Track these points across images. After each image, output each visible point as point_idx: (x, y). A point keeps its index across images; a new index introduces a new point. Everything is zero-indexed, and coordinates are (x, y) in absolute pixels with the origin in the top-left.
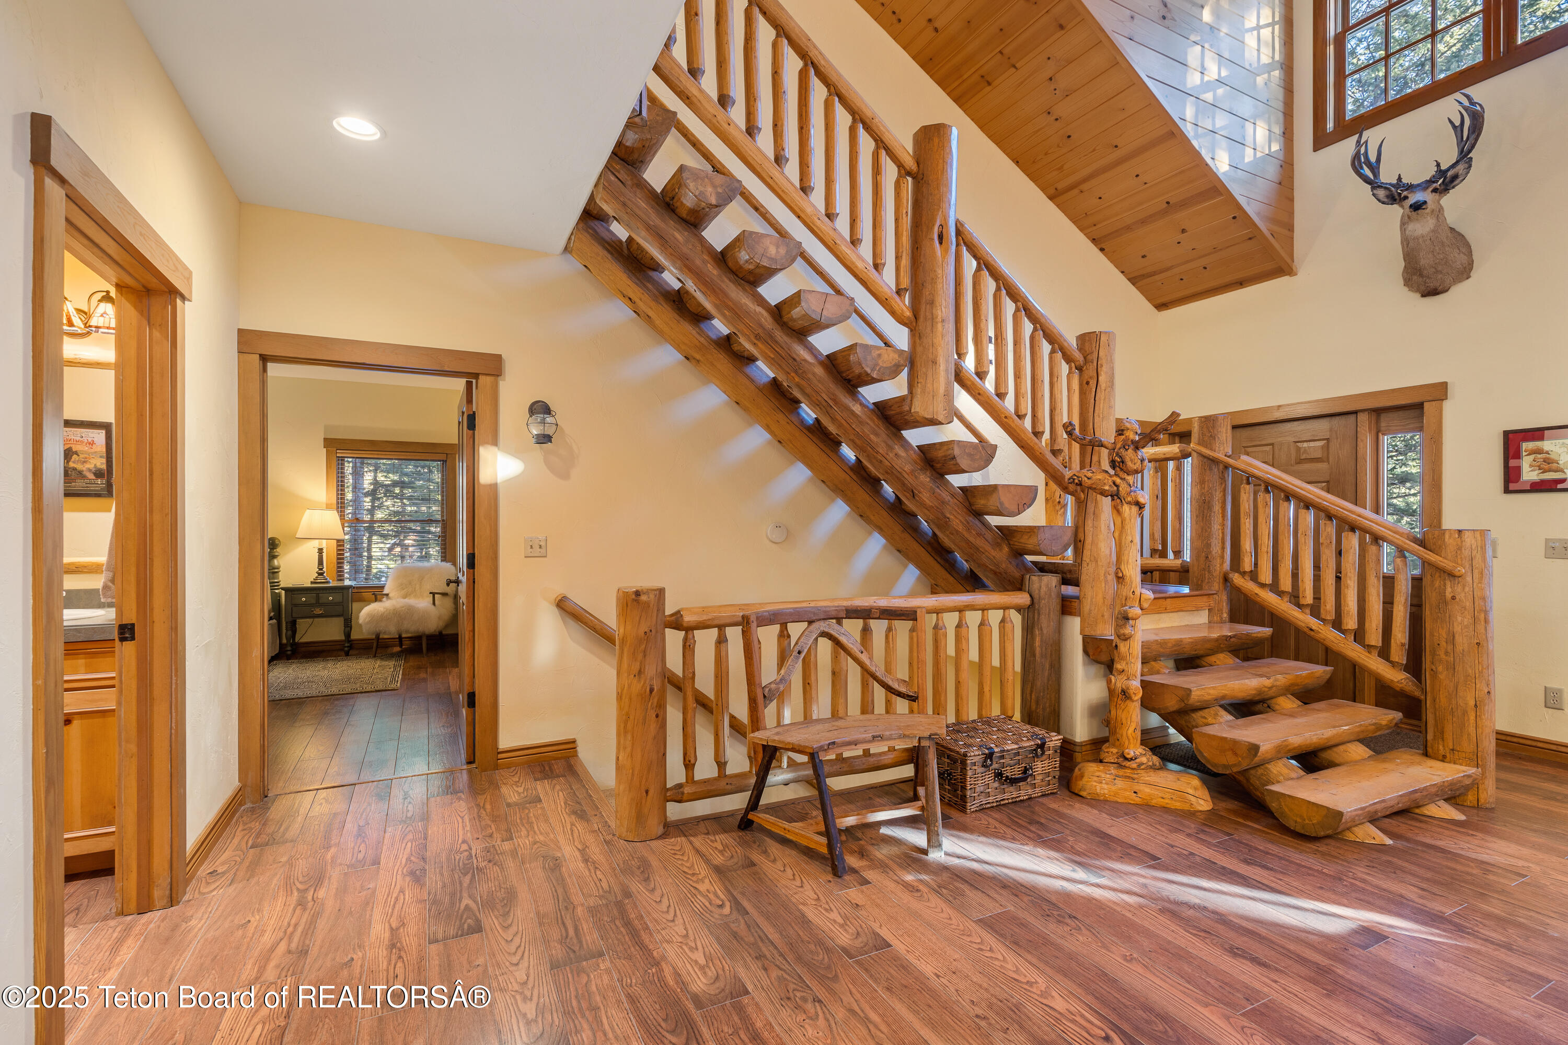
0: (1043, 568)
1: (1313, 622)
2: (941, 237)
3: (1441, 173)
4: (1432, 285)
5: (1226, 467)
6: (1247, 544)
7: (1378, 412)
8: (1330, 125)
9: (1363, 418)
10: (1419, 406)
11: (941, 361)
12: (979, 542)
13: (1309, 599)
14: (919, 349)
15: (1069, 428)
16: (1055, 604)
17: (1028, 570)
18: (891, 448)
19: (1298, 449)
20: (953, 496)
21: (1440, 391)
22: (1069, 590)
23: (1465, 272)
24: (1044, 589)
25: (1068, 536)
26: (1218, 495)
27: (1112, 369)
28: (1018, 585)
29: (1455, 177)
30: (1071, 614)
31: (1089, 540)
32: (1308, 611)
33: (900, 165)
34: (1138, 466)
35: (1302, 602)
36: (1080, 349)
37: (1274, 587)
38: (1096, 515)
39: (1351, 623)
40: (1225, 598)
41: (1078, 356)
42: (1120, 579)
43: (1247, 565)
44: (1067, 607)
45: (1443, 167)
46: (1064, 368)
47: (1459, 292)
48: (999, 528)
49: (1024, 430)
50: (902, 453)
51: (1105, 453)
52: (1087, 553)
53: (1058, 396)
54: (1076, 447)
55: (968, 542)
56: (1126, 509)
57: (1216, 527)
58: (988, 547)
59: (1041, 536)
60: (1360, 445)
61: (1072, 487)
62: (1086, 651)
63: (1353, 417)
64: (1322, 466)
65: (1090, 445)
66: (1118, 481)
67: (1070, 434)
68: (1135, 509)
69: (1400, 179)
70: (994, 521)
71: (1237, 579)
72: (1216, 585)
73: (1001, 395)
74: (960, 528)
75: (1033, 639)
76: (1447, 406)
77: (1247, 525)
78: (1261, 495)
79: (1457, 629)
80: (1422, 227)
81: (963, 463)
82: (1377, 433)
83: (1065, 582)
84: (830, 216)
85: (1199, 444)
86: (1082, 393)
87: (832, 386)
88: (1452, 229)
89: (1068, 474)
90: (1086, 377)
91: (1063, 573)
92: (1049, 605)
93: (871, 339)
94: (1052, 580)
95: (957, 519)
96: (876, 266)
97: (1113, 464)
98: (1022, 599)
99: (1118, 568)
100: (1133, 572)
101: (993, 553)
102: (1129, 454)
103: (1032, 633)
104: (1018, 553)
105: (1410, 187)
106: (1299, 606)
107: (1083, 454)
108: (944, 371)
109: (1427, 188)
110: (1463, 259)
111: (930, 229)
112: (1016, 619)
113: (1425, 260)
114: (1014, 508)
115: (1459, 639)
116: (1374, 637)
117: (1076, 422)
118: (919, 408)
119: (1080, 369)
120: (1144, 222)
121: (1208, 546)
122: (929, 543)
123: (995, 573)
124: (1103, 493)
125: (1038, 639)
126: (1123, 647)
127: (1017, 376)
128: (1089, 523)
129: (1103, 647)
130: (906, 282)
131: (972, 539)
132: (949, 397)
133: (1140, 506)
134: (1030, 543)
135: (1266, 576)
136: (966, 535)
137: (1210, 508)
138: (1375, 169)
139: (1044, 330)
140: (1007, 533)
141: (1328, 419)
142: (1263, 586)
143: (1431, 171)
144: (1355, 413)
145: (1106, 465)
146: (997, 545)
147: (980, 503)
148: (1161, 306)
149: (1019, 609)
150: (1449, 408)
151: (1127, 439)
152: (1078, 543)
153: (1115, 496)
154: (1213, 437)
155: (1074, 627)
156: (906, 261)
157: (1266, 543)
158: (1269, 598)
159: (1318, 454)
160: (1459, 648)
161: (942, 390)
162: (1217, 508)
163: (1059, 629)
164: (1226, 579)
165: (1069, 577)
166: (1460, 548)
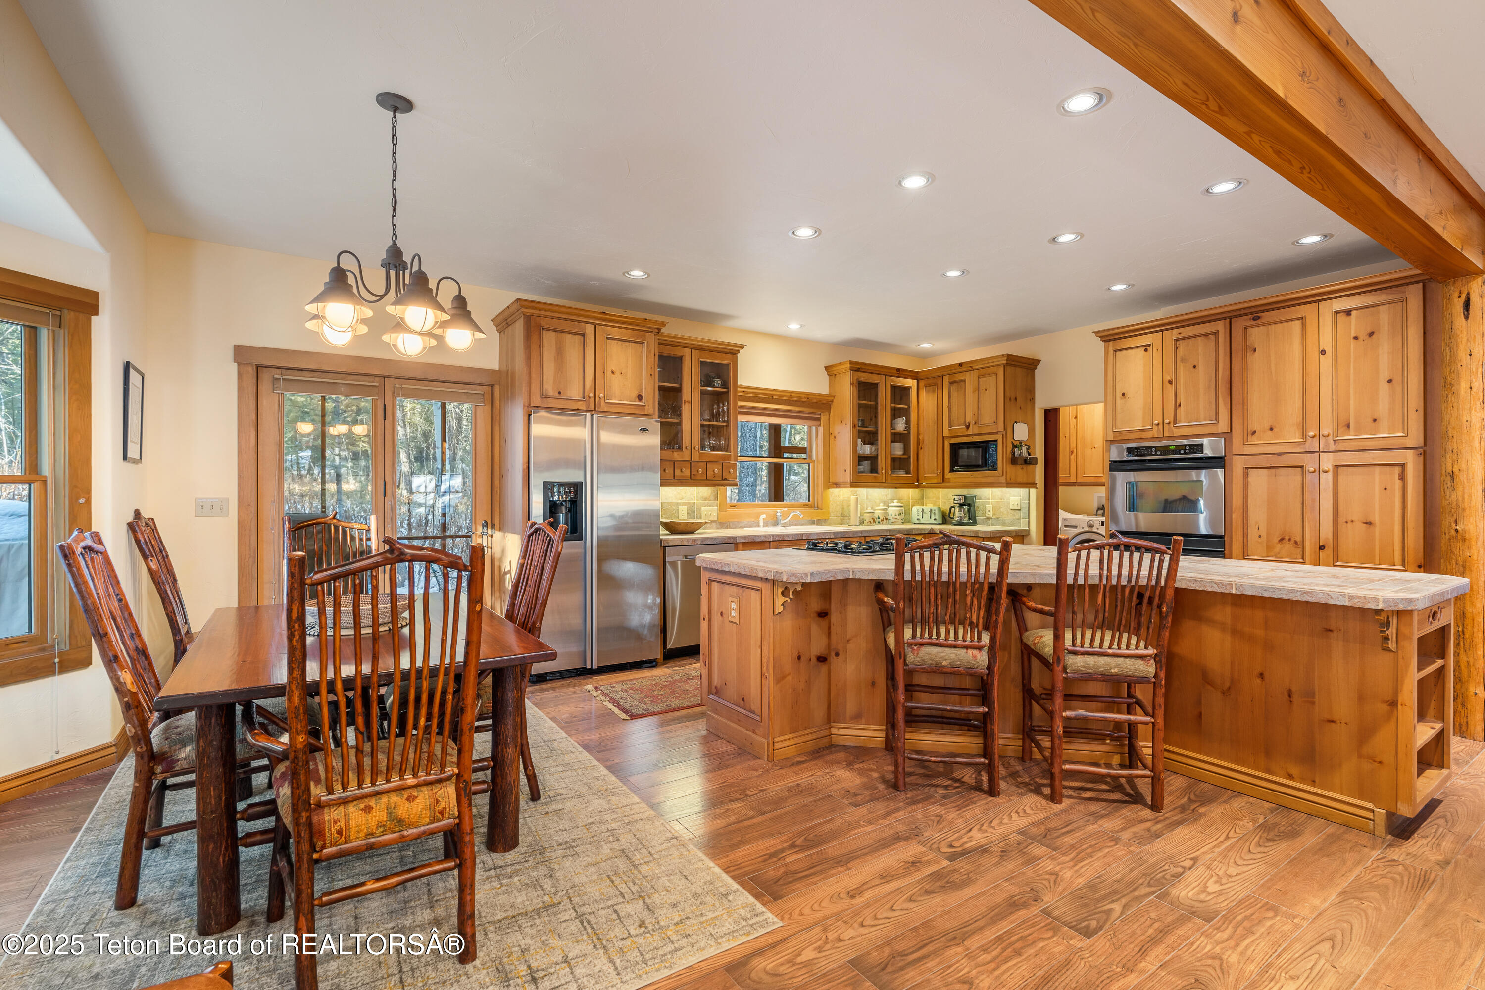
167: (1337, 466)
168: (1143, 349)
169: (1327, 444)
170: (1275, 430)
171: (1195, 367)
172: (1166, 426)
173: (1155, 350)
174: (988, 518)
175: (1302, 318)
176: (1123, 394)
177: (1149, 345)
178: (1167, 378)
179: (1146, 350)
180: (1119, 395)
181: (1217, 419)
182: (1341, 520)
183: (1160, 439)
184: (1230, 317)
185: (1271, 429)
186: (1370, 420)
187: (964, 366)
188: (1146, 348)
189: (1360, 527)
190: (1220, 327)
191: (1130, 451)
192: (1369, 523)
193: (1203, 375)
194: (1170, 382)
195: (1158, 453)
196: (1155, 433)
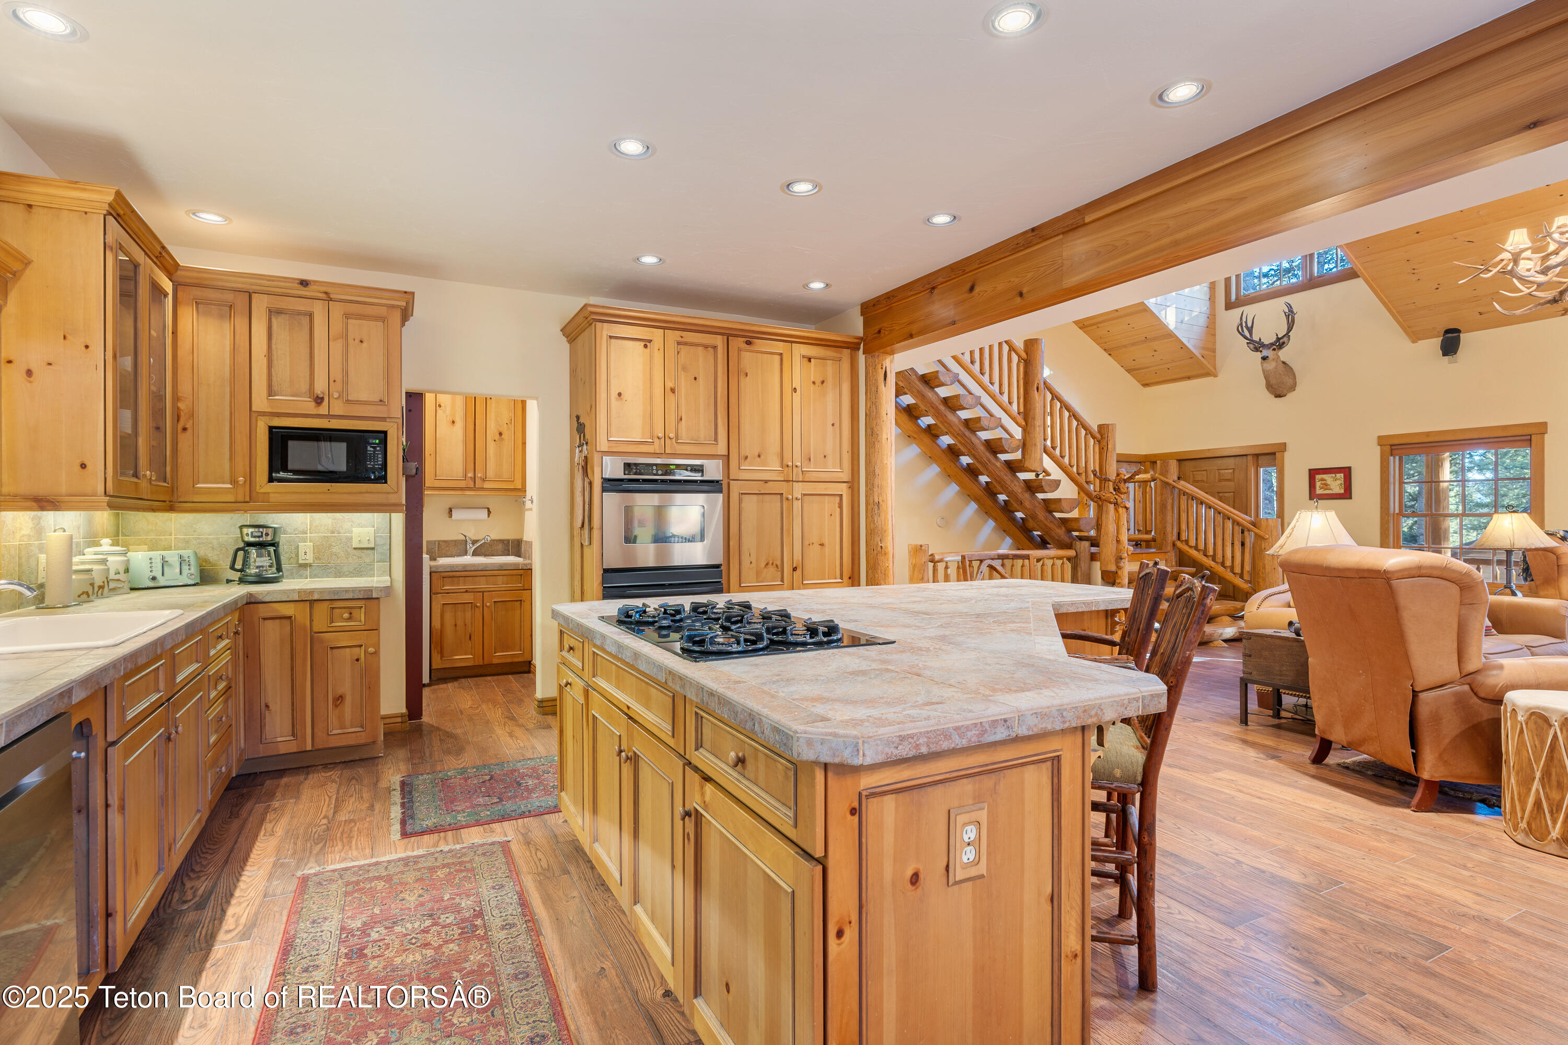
0: (1081, 539)
1: (1212, 564)
2: (1038, 389)
3: (1278, 339)
4: (1278, 393)
5: (1174, 487)
6: (1184, 527)
7: (1257, 456)
8: (1233, 297)
9: (1250, 458)
10: (1274, 454)
11: (1038, 444)
12: (1051, 525)
13: (1211, 553)
14: (1028, 439)
15: (1094, 472)
16: (1088, 556)
17: (1074, 539)
18: (1012, 481)
19: (1219, 473)
20: (1039, 503)
21: (1283, 447)
22: (1093, 549)
23: (1293, 388)
24: (1082, 548)
25: (1094, 523)
26: (1170, 501)
27: (1115, 442)
28: (1069, 546)
29: (1284, 343)
30: (1095, 560)
31: (1104, 524)
32: (1211, 559)
33: (1019, 356)
34: (1125, 490)
35: (1208, 554)
36: (1099, 432)
37: (1196, 548)
38: (1107, 512)
39: (1228, 563)
40: (1173, 554)
41: (1098, 436)
42: (1118, 541)
43: (1184, 537)
44: (1093, 557)
45: (1279, 336)
46: (1092, 441)
47: (1290, 396)
48: (1060, 519)
49: (1073, 473)
50: (1017, 484)
51: (1111, 484)
52: (1103, 531)
53: (1088, 455)
54: (1098, 481)
55: (1046, 525)
56: (1120, 509)
57: (1169, 518)
58: (1055, 527)
59: (1081, 522)
60: (1249, 473)
61: (1095, 499)
62: (1103, 578)
63: (1245, 457)
64: (1231, 484)
65: (1104, 480)
66: (1117, 497)
67: (1095, 475)
68: (1124, 510)
69: (1260, 339)
70: (1058, 515)
71: (1179, 544)
72: (1169, 548)
73: (1063, 457)
74: (1043, 519)
75: (1077, 573)
76: (1286, 454)
77: (1184, 516)
78: (1190, 501)
79: (1266, 562)
80: (1270, 365)
81: (1046, 488)
82: (1257, 467)
83: (1092, 545)
84: (992, 384)
85: (1160, 474)
86: (1100, 453)
87: (988, 454)
88: (1284, 363)
89: (1094, 494)
90: (1102, 446)
91: (1091, 540)
92: (1085, 557)
93: (1005, 435)
94: (1086, 544)
95: (1041, 514)
96: (1010, 403)
97: (1115, 489)
98: (1071, 553)
99: (1117, 537)
100: (1124, 538)
101: (1058, 531)
102: (1122, 485)
103: (1077, 570)
104: (1069, 531)
105: (1263, 346)
106: (1206, 556)
107: (1100, 483)
108: (1040, 447)
109: (1270, 348)
110: (1291, 381)
111: (1033, 385)
112: (1068, 566)
113: (1273, 381)
114: (1068, 509)
115: (1267, 567)
116: (1238, 570)
117: (1097, 469)
118: (1027, 464)
119: (1099, 442)
120: (1133, 344)
121: (1165, 527)
122: (1021, 527)
123: (1058, 541)
124: (1110, 503)
125: (1079, 573)
126: (1119, 572)
127: (1070, 447)
128: (1104, 516)
129: (1111, 575)
130: (1022, 410)
131: (1048, 524)
132: (1041, 460)
133: (1127, 509)
134: (1074, 525)
135: (1193, 543)
136: (1046, 522)
137: (1166, 507)
138: (1250, 330)
139: (1082, 424)
140: (1064, 521)
141: (1233, 458)
142: (1191, 547)
143: (1274, 339)
144: (1246, 455)
145: (1112, 490)
146: (1059, 527)
147: (1053, 507)
148: (1145, 385)
149: (1069, 559)
150: (1287, 455)
151: (1121, 478)
152: (1098, 526)
153: (1116, 504)
154: (1167, 471)
155: (1097, 566)
156: (1022, 400)
157: (1193, 525)
158: (1194, 553)
159: (1229, 477)
160: (1267, 570)
161: (1039, 458)
162: (1169, 507)
163: (1090, 568)
164: (1174, 545)
165: (1094, 543)
166: (1267, 526)
167: (805, 495)
168: (643, 344)
169: (797, 475)
170: (762, 457)
171: (695, 379)
172: (668, 441)
173: (656, 349)
174: (304, 566)
175: (781, 354)
176: (620, 394)
177: (650, 341)
178: (670, 384)
179: (646, 346)
180: (614, 394)
181: (716, 439)
182: (806, 543)
183: (664, 454)
184: (728, 334)
185: (759, 456)
186: (823, 456)
187: (312, 287)
188: (647, 343)
189: (817, 547)
190: (719, 341)
191: (628, 466)
192: (822, 545)
193: (703, 388)
194: (673, 390)
195: (660, 472)
196: (657, 447)
